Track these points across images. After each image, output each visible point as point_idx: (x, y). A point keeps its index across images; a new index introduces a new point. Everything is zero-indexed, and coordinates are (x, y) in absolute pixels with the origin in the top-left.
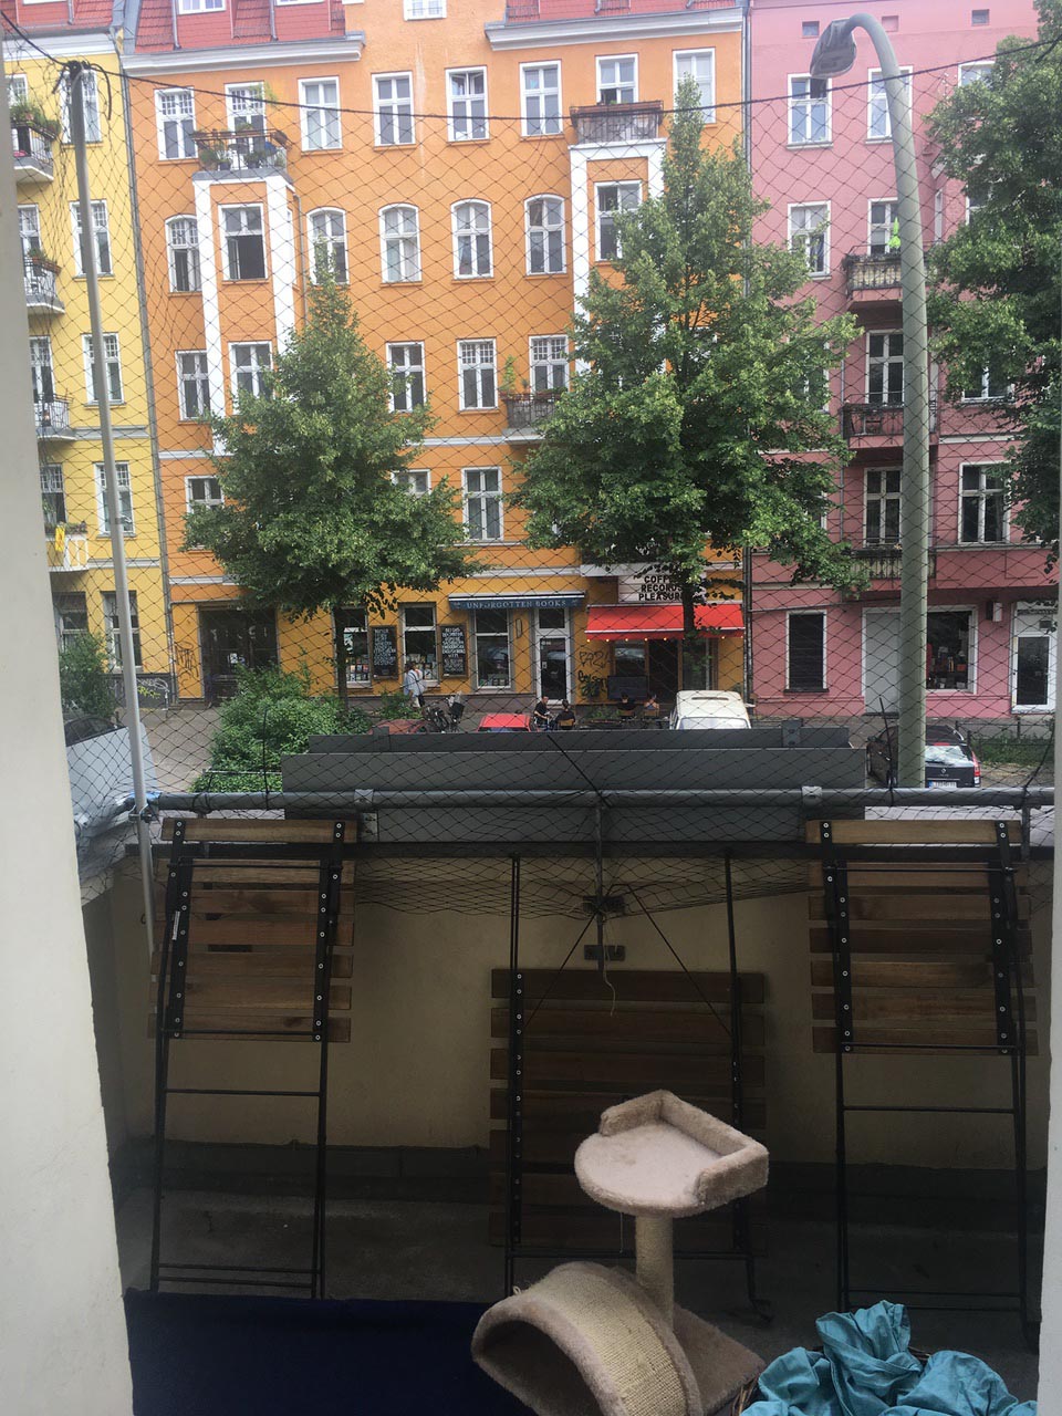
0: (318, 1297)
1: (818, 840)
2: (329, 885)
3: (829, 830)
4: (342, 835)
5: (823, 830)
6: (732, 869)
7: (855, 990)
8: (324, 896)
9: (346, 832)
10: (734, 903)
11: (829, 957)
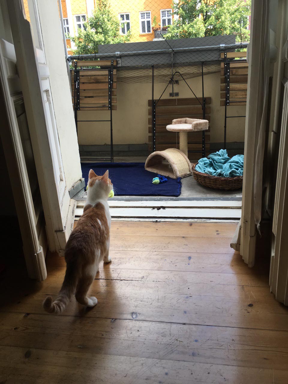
0: (112, 162)
1: (223, 57)
2: (111, 75)
3: (226, 55)
4: (113, 63)
5: (225, 55)
6: (203, 68)
7: (230, 92)
8: (109, 77)
9: (114, 63)
10: (204, 76)
11: (225, 84)
